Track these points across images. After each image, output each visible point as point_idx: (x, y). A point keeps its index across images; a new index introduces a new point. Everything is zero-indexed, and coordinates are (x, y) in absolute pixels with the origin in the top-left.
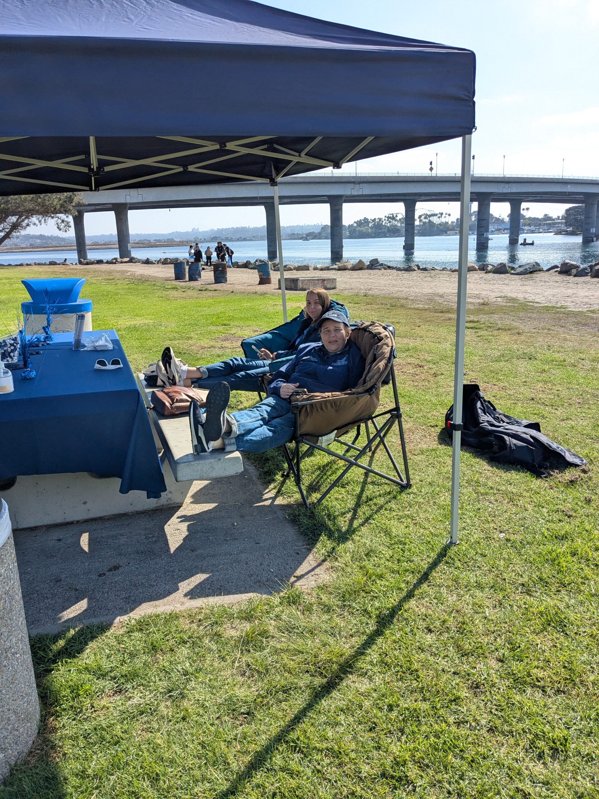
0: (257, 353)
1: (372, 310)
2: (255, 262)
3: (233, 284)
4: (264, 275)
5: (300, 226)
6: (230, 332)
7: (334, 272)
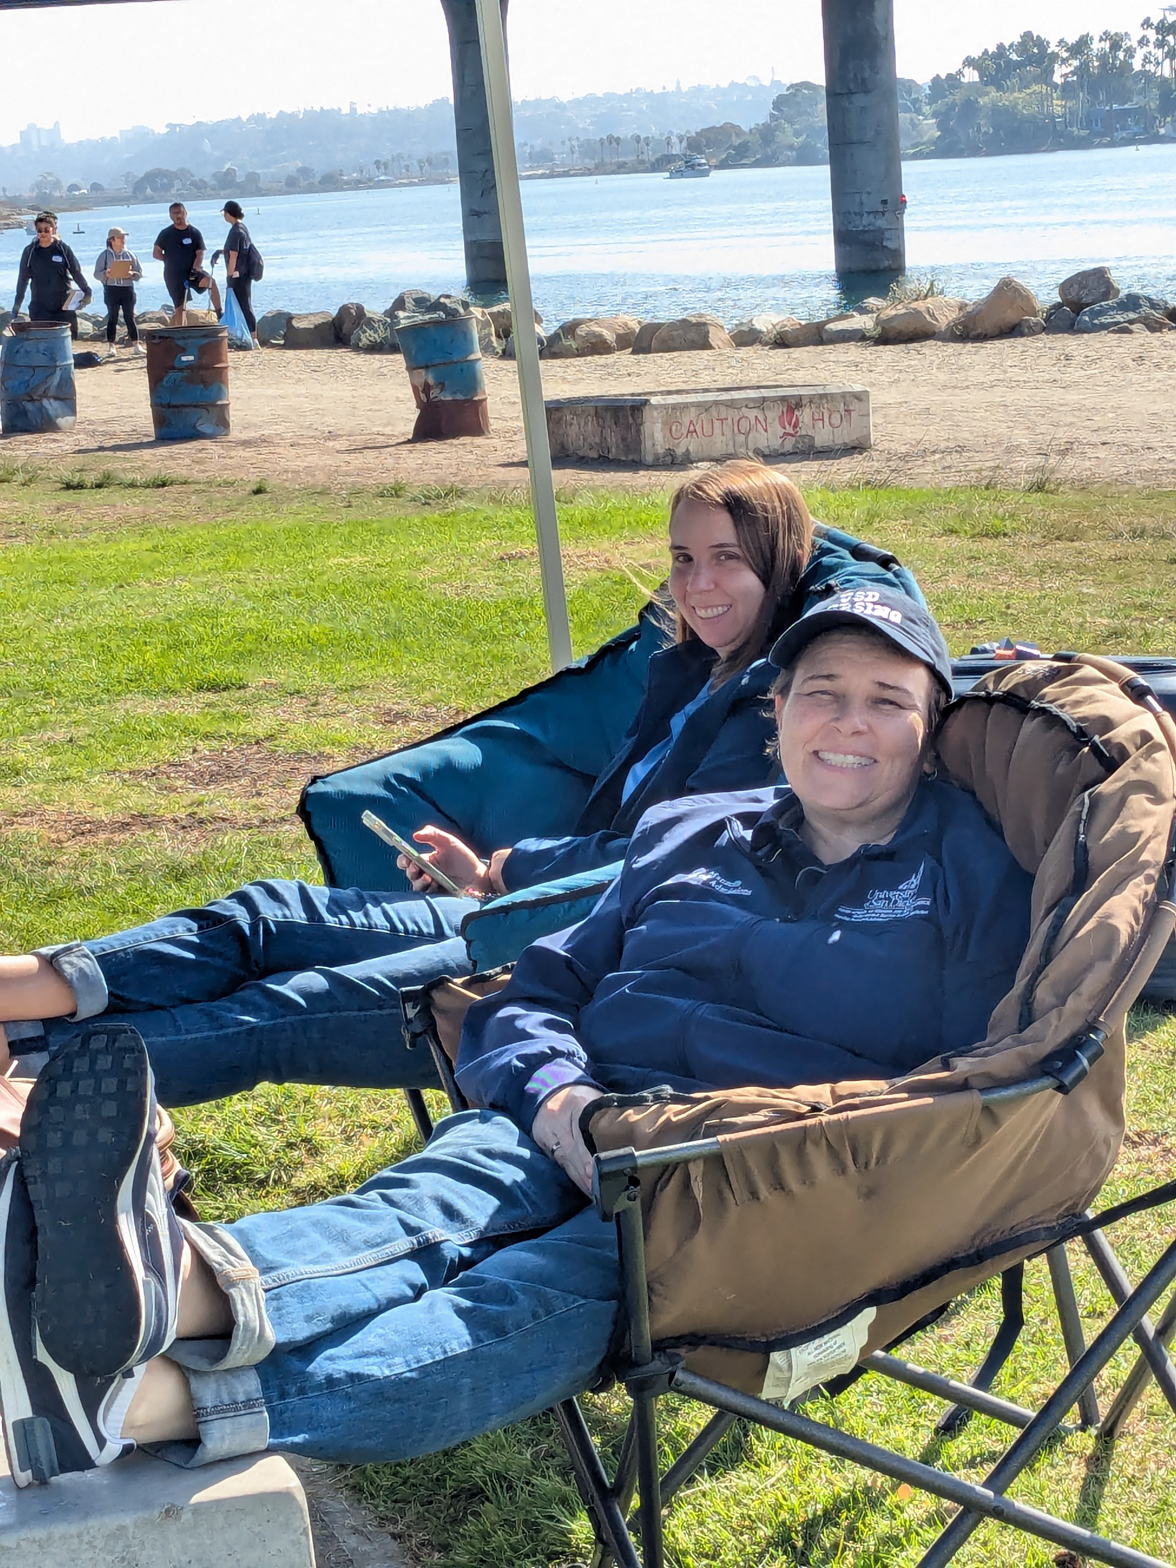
0: (394, 852)
1: (1080, 569)
2: (391, 313)
3: (264, 441)
4: (442, 386)
5: (650, 96)
6: (244, 727)
7: (853, 351)
